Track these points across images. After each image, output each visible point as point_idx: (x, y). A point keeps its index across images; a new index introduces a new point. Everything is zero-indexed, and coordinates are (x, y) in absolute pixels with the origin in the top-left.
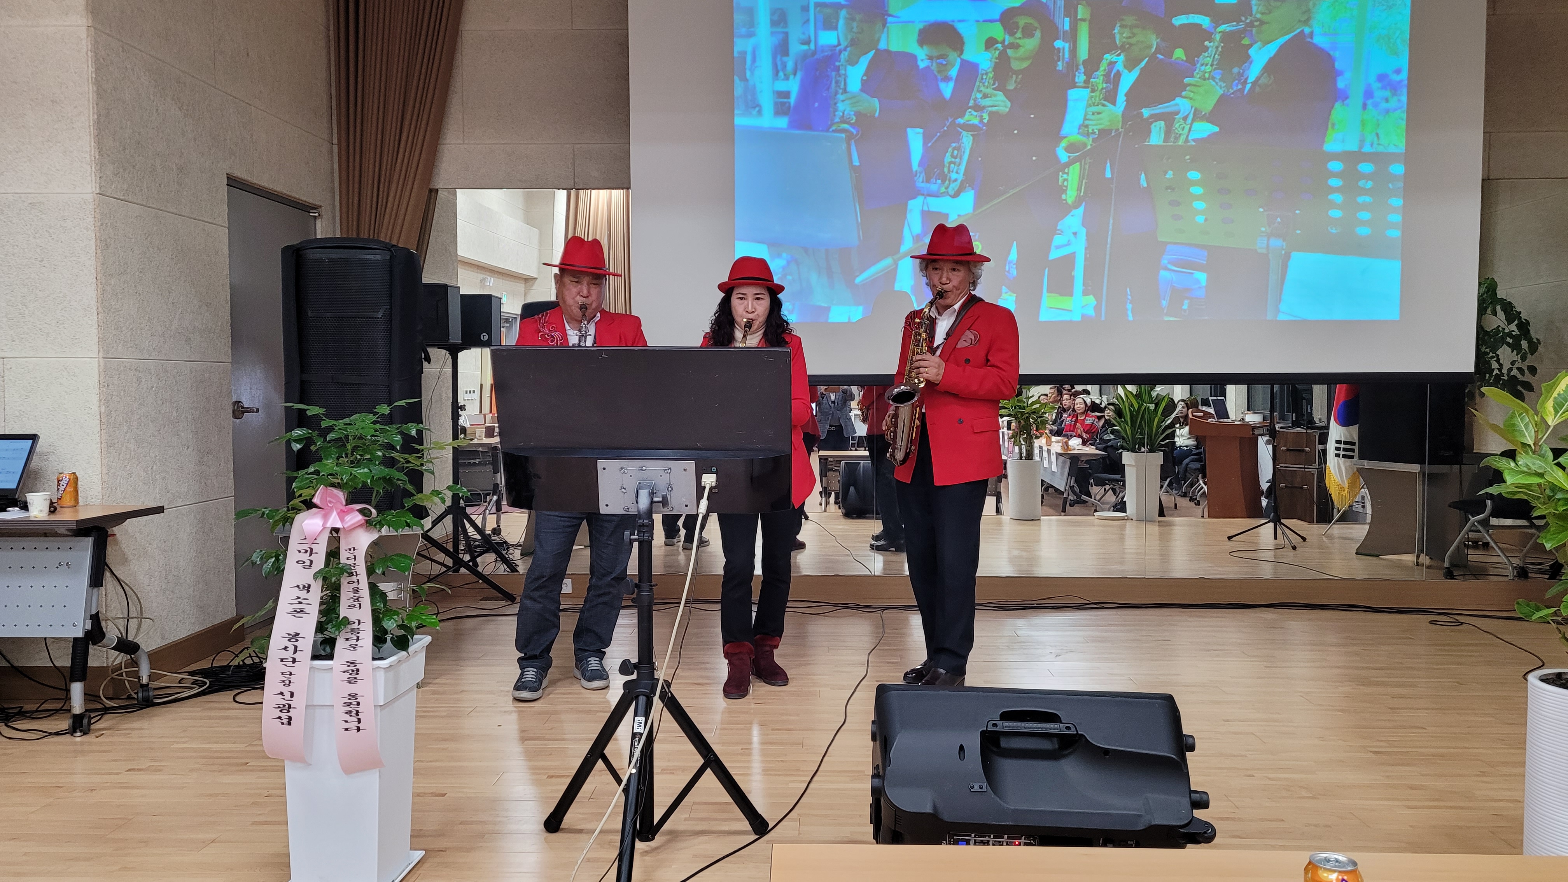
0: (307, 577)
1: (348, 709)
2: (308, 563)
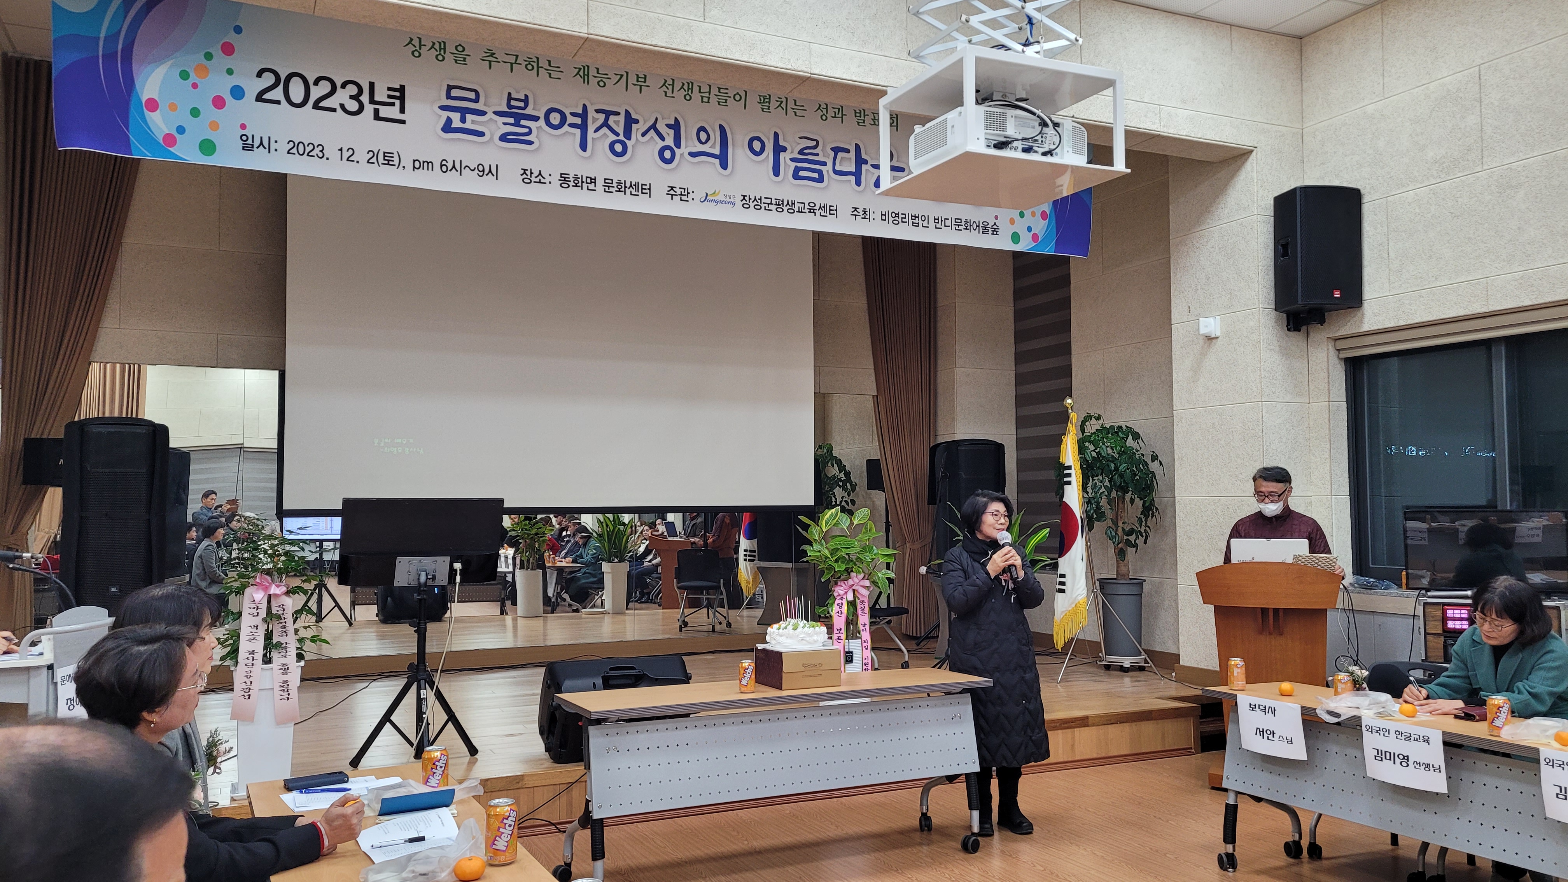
0: (258, 621)
1: (282, 688)
2: (256, 614)
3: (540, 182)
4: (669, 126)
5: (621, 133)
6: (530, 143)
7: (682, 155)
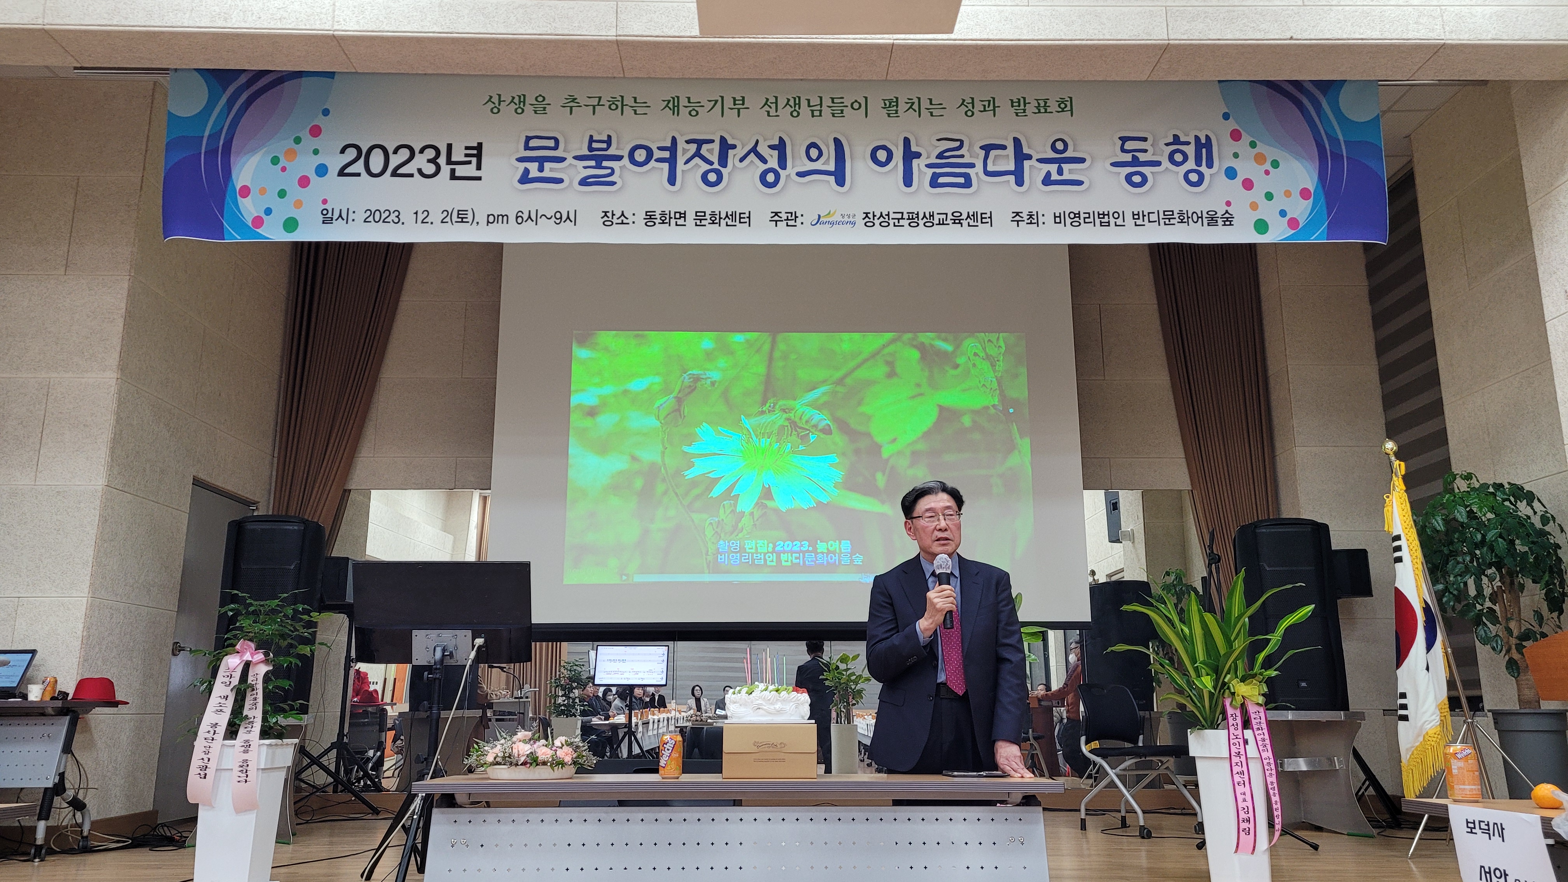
0: (227, 691)
1: (242, 769)
2: (228, 683)
3: (622, 223)
4: (772, 147)
5: (716, 160)
6: (613, 183)
7: (788, 176)
